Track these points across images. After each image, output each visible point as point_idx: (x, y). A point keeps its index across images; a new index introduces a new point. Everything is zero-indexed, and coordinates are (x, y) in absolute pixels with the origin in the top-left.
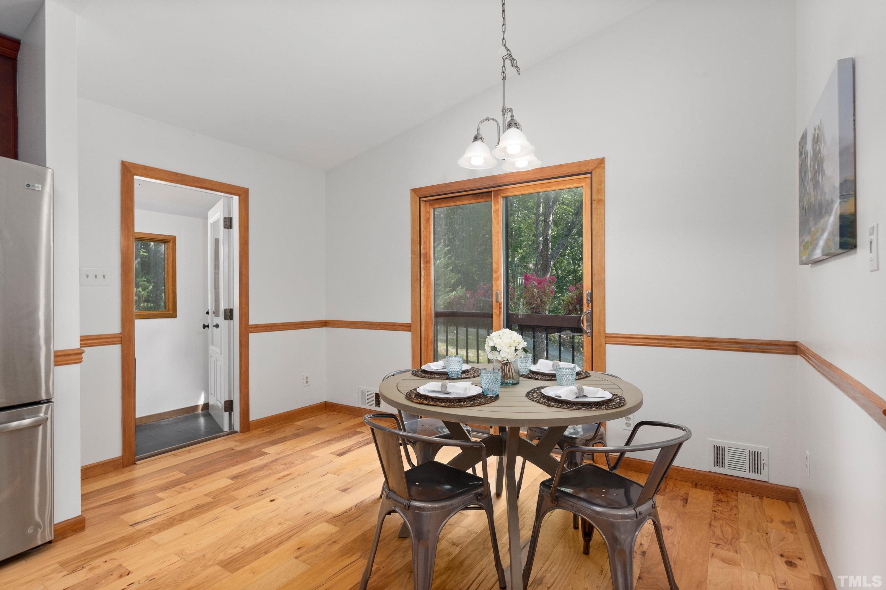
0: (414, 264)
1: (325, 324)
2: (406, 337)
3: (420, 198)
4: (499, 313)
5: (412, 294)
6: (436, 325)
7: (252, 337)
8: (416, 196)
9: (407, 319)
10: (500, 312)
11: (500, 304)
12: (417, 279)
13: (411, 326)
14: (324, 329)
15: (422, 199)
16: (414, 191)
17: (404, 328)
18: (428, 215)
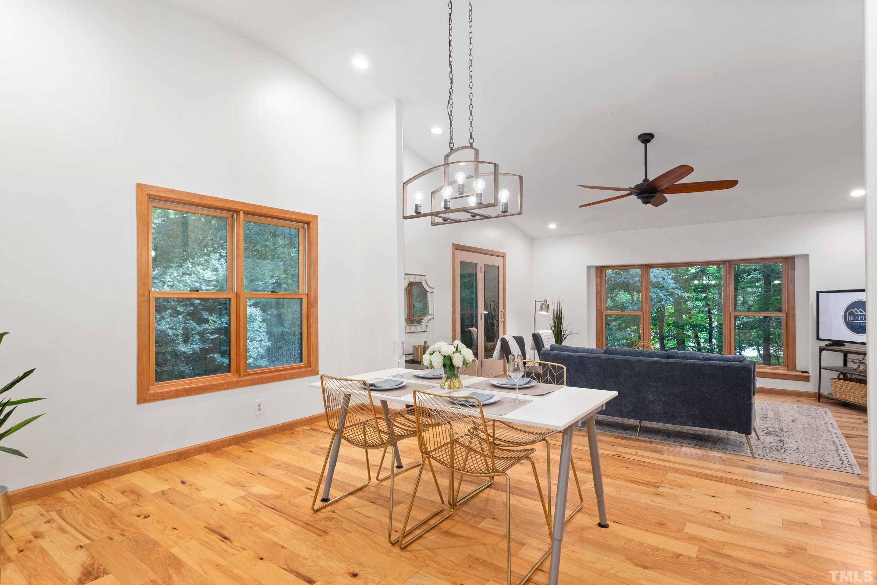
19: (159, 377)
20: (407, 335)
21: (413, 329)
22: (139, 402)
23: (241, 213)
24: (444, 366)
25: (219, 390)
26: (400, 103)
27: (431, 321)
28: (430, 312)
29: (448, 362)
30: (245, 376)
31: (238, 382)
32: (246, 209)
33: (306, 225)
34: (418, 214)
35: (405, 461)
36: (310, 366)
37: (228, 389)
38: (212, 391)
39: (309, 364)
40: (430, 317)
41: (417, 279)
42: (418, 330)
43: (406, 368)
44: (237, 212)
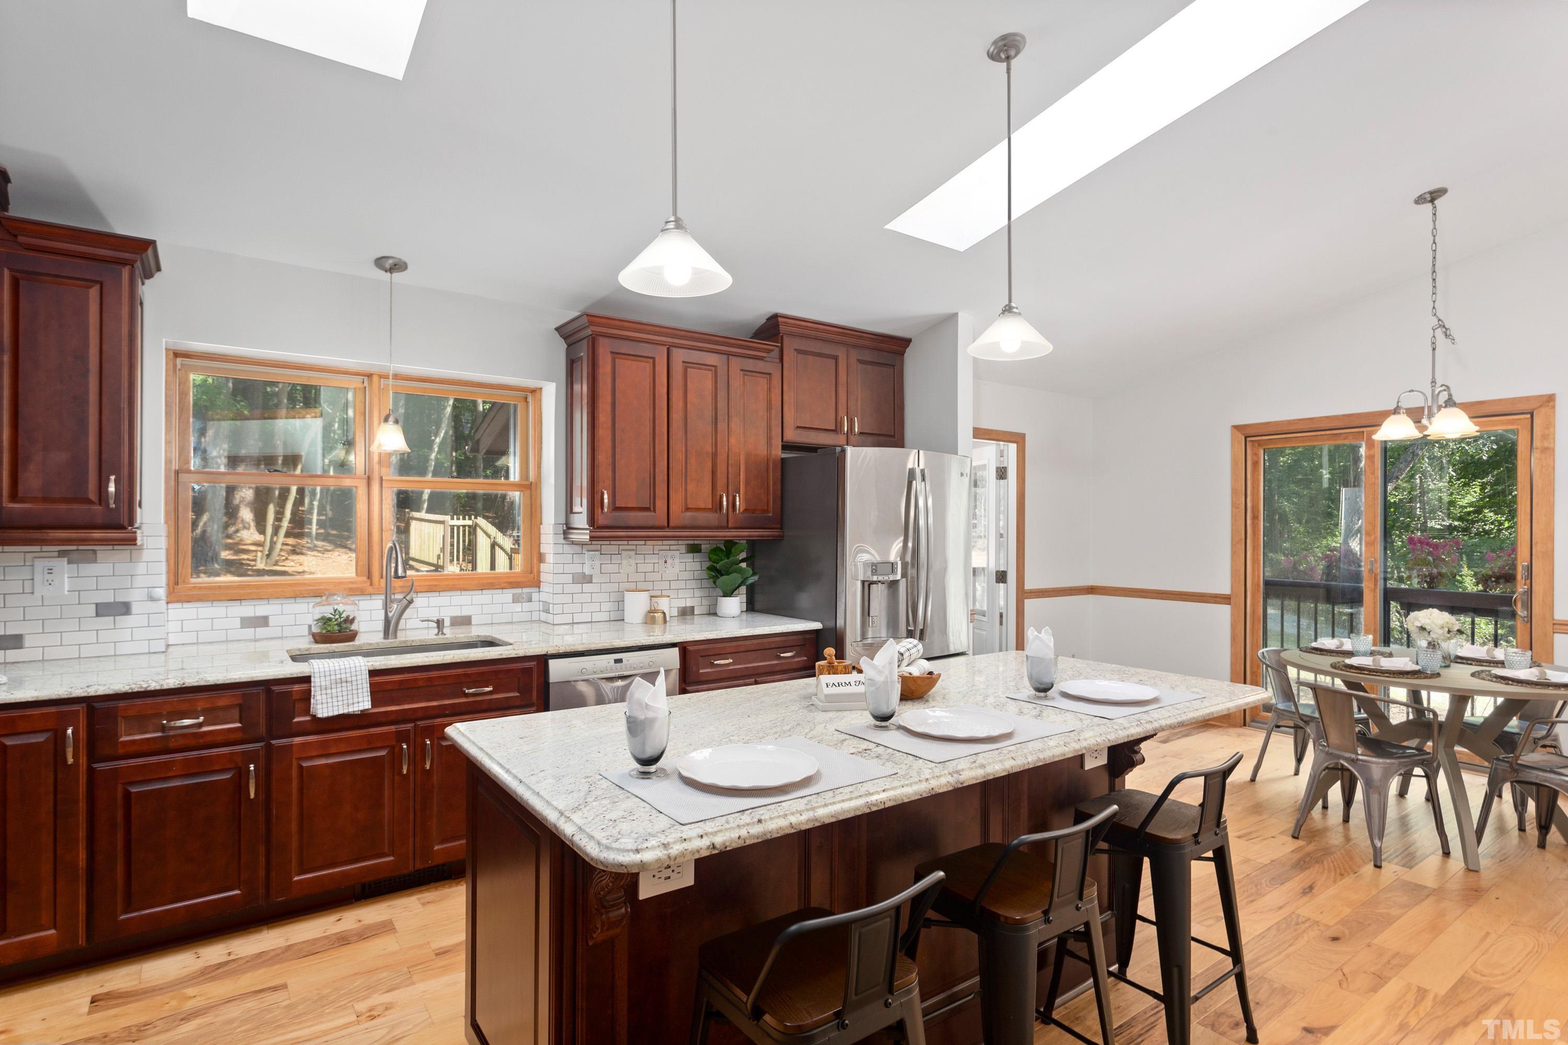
0: (1236, 520)
1: (1091, 590)
2: (1225, 611)
3: (1246, 438)
4: (1373, 586)
5: (1232, 558)
6: (1267, 596)
7: (1029, 603)
8: (1240, 435)
9: (1226, 589)
10: (1375, 585)
11: (1376, 576)
12: (1241, 540)
13: (1230, 598)
14: (1091, 597)
15: (1248, 439)
16: (1237, 428)
17: (1219, 600)
18: (1255, 458)
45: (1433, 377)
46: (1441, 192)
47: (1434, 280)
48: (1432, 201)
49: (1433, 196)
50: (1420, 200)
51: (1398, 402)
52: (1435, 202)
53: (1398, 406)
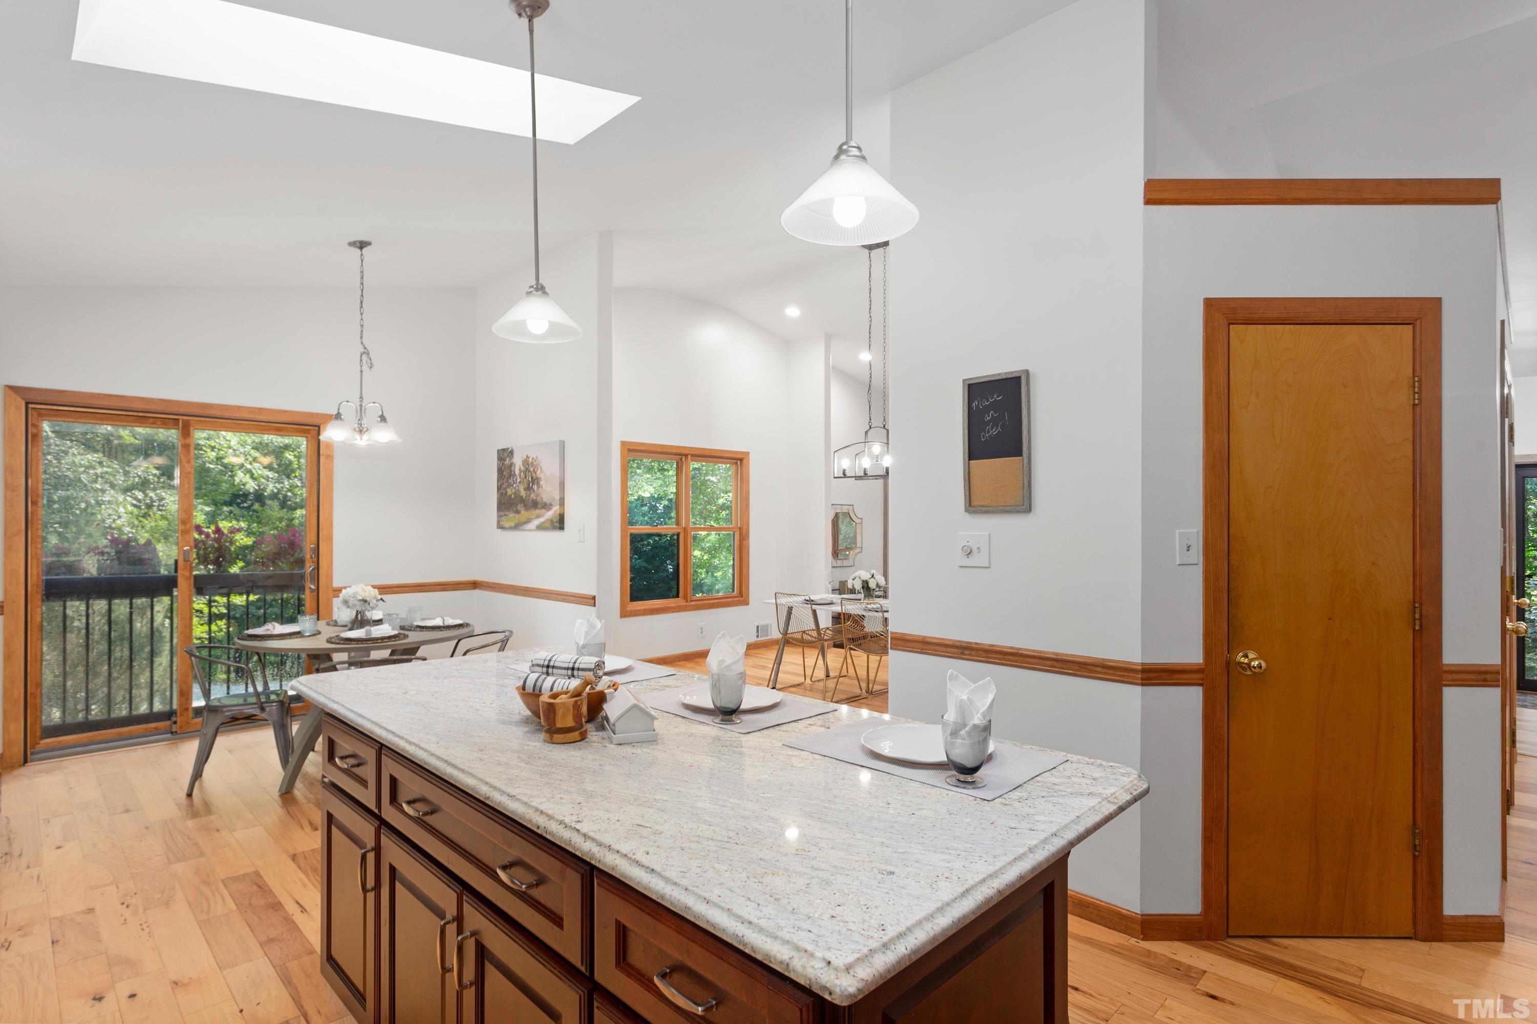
3: (26, 404)
4: (189, 574)
8: (18, 399)
10: (191, 573)
11: (191, 564)
12: (19, 531)
15: (30, 406)
16: (14, 389)
18: (34, 430)
19: (634, 598)
20: (834, 569)
21: (839, 563)
22: (621, 617)
23: (689, 457)
24: (863, 587)
25: (673, 612)
26: (829, 338)
27: (859, 556)
28: (859, 545)
29: (866, 585)
30: (691, 601)
31: (686, 606)
32: (693, 453)
33: (739, 462)
34: (845, 475)
35: (832, 674)
36: (742, 596)
37: (678, 611)
38: (668, 613)
39: (741, 594)
40: (858, 550)
41: (845, 509)
42: (844, 565)
43: (832, 593)
44: (686, 456)
45: (361, 394)
46: (369, 244)
47: (362, 326)
48: (361, 248)
49: (362, 245)
50: (352, 244)
51: (339, 409)
52: (364, 250)
53: (339, 413)
